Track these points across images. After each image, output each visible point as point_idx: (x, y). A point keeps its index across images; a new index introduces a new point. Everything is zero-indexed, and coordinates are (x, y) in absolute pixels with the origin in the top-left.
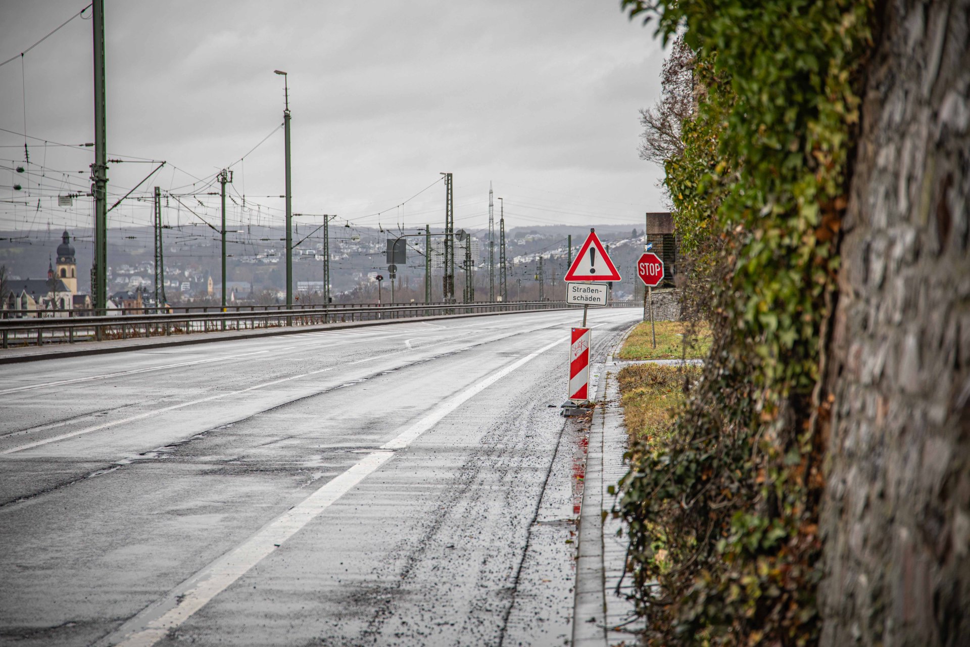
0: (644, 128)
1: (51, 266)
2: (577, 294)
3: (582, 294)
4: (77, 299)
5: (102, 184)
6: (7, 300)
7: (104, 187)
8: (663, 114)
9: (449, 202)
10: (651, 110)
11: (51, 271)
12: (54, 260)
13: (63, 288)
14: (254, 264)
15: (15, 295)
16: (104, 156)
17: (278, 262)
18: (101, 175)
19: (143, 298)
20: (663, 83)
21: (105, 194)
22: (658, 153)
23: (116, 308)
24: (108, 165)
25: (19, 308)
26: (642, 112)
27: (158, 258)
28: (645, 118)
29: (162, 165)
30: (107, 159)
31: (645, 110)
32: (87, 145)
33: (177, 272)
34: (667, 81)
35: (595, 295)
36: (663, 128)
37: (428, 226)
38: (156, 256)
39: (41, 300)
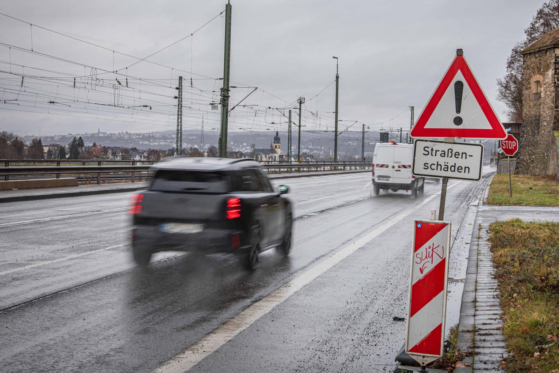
0: (498, 87)
1: (271, 144)
2: (431, 160)
3: (438, 159)
4: (281, 156)
5: (226, 98)
6: (255, 156)
7: (228, 100)
8: (507, 81)
9: (412, 119)
10: (501, 79)
11: (271, 146)
12: (273, 142)
13: (275, 152)
14: (347, 145)
15: (258, 155)
16: (228, 85)
17: (356, 145)
18: (226, 95)
19: (304, 157)
20: (507, 68)
21: (228, 104)
22: (504, 98)
23: (294, 160)
24: (230, 89)
25: (260, 160)
26: (497, 80)
27: (290, 140)
28: (499, 83)
29: (256, 89)
30: (230, 86)
31: (498, 79)
32: (220, 79)
33: (319, 147)
34: (509, 67)
35: (460, 162)
36: (506, 87)
37: (401, 128)
38: (289, 139)
39: (267, 156)
